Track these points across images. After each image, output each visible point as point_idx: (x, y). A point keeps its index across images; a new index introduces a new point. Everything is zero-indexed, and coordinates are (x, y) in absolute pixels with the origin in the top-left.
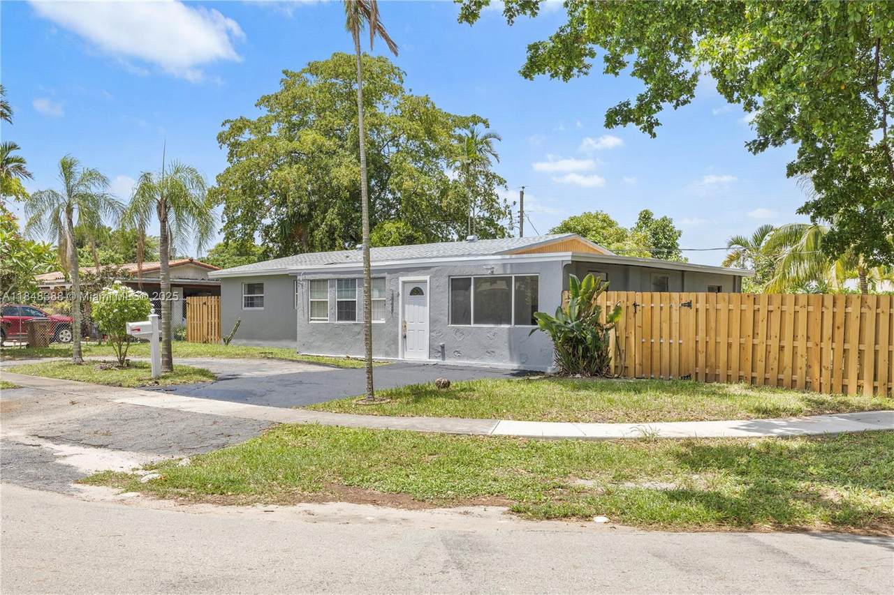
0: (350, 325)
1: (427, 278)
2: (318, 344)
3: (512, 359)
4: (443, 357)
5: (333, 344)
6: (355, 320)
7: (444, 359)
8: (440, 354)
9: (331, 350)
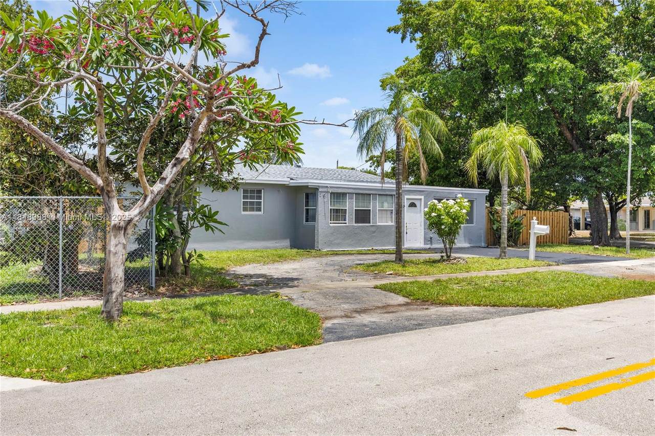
0: (367, 226)
1: (422, 197)
2: (338, 241)
3: (465, 242)
4: (431, 243)
5: (352, 241)
6: (370, 223)
7: (431, 245)
8: (429, 242)
9: (350, 245)
